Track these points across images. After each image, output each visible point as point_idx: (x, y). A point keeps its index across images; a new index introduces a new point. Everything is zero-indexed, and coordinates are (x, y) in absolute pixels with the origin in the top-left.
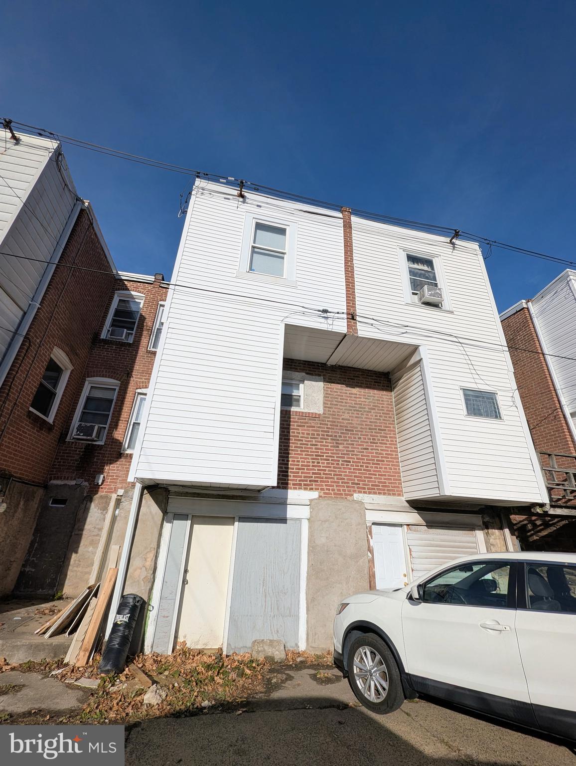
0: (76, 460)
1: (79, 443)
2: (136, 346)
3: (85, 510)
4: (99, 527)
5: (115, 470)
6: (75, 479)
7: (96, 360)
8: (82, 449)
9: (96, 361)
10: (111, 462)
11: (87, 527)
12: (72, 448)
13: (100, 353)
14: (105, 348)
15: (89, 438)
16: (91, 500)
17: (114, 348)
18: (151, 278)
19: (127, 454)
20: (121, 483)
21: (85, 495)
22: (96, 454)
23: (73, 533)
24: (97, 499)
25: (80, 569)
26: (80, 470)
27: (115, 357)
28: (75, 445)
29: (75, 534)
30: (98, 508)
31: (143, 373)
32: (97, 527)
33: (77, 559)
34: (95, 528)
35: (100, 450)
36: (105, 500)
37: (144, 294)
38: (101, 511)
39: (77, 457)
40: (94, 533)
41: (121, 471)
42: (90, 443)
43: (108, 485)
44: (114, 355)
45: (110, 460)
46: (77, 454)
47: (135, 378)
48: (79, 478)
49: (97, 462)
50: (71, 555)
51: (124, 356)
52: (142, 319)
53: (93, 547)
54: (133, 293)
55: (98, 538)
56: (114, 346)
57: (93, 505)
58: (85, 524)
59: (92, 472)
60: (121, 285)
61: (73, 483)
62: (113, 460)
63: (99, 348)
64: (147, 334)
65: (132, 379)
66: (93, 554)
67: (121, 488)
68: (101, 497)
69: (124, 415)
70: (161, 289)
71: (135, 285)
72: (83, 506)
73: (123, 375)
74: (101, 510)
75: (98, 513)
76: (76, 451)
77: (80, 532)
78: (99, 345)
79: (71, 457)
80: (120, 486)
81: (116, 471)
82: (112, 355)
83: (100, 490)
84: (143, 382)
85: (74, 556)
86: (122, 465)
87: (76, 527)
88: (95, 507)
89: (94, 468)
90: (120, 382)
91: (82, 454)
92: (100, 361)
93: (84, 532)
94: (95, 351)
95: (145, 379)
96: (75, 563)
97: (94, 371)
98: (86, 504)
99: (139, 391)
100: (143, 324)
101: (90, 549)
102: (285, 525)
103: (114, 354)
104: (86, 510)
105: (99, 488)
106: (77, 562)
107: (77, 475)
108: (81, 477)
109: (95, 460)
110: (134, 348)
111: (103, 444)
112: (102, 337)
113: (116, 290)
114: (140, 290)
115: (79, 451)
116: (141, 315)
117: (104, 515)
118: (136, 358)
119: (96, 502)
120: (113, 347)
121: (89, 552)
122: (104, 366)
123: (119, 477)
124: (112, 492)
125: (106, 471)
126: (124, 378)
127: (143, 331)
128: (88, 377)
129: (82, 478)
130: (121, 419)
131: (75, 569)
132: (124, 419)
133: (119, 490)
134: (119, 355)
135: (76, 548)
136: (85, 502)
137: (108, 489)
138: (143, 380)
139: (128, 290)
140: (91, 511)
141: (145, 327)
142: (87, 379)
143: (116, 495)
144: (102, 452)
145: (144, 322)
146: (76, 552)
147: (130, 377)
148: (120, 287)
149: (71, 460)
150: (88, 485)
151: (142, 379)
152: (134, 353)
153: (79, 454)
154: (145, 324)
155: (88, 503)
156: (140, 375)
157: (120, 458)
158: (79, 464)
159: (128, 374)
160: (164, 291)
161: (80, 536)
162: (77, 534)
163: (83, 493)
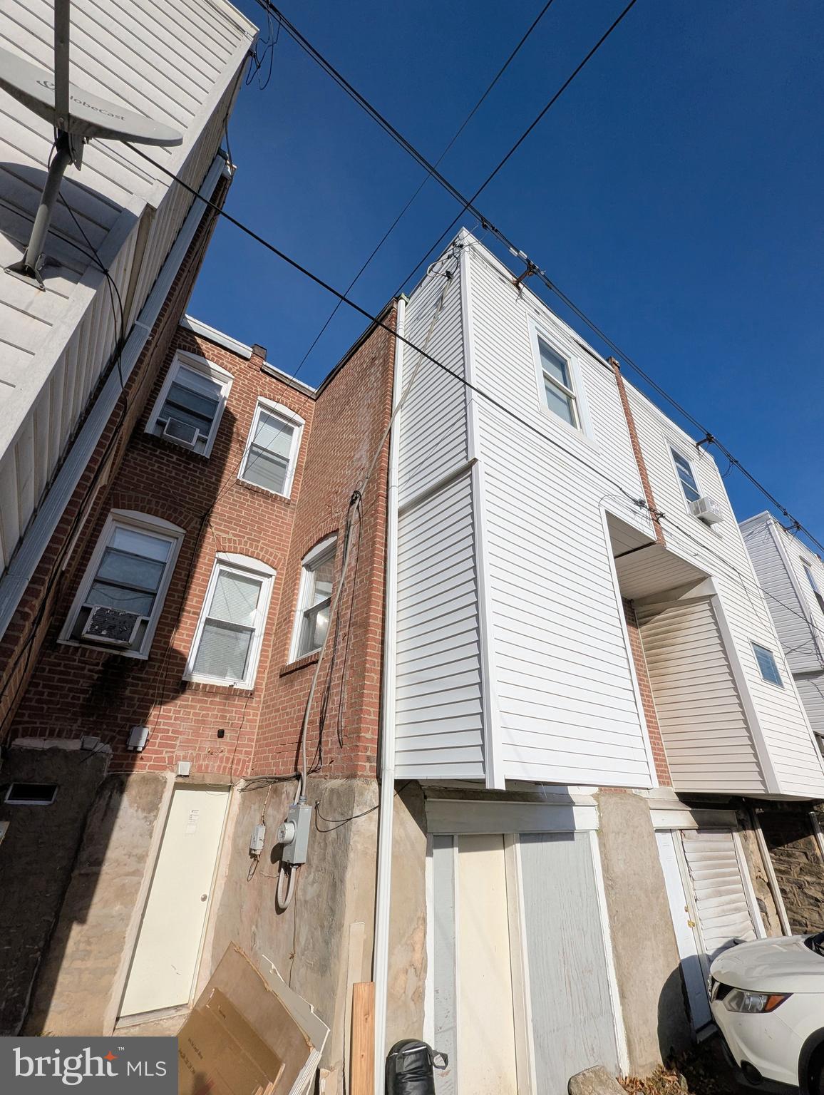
0: (83, 691)
1: (92, 651)
2: (218, 466)
3: (105, 814)
4: (139, 851)
5: (170, 718)
6: (77, 737)
7: (136, 474)
8: (97, 664)
9: (136, 478)
10: (164, 699)
11: (112, 854)
12: (75, 660)
13: (145, 462)
14: (156, 456)
15: (120, 642)
16: (121, 787)
17: (174, 460)
18: (246, 351)
19: (198, 685)
20: (183, 747)
21: (105, 775)
22: (130, 680)
23: (76, 872)
24: (134, 784)
25: (90, 964)
26: (93, 715)
27: (175, 478)
28: (83, 655)
29: (80, 874)
30: (138, 807)
31: (231, 523)
32: (135, 852)
33: (83, 939)
34: (130, 855)
35: (141, 670)
36: (154, 786)
37: (233, 374)
38: (145, 814)
39: (84, 684)
40: (127, 869)
41: (183, 720)
42: (116, 652)
43: (156, 752)
44: (173, 474)
45: (162, 696)
46: (83, 676)
47: (216, 529)
48: (87, 734)
49: (132, 699)
50: (69, 929)
51: (195, 481)
52: (229, 418)
53: (122, 904)
54: (212, 364)
55: (135, 879)
56: (175, 457)
57: (126, 800)
58: (106, 847)
59: (119, 721)
60: (188, 340)
61: (74, 745)
62: (168, 697)
63: (143, 451)
64: (237, 449)
65: (209, 530)
66: (123, 919)
67: (185, 759)
68: (145, 780)
69: (191, 602)
70: (263, 374)
71: (217, 350)
72: (103, 803)
73: (192, 520)
74: (144, 810)
75: (138, 819)
76: (83, 669)
77: (94, 869)
78: (143, 446)
79: (71, 682)
80: (182, 754)
81: (172, 721)
82: (171, 472)
83: (139, 762)
84: (230, 540)
85: (76, 930)
86: (186, 707)
87: (84, 856)
88: (131, 806)
89: (125, 712)
90: (185, 532)
91: (96, 676)
92: (144, 480)
93: (106, 869)
94: (135, 455)
95: (234, 535)
96: (77, 949)
97: (130, 497)
98: (110, 797)
99: (221, 556)
100: (232, 430)
101: (117, 908)
102: (572, 842)
103: (174, 471)
104: (110, 813)
105: (134, 759)
106: (82, 946)
107: (83, 725)
108: (91, 732)
109: (127, 693)
110: (214, 469)
111: (146, 658)
112: (147, 431)
113: (180, 349)
114: (226, 363)
115: (90, 670)
116: (227, 411)
117: (151, 822)
118: (217, 490)
119: (134, 793)
120: (172, 457)
121: (113, 917)
122: (153, 491)
123: (180, 733)
124: (164, 768)
125: (151, 718)
126: (193, 524)
127: (230, 441)
128: (117, 506)
129: (96, 735)
130: (187, 608)
131: (78, 964)
132: (192, 610)
133: (180, 763)
134: (184, 477)
135: (81, 909)
136: (107, 793)
137: (156, 760)
138: (230, 536)
139: (203, 355)
140: (121, 813)
141: (235, 436)
142: (112, 510)
143: (174, 775)
144: (143, 676)
145: (233, 426)
146: (83, 921)
147: (206, 526)
148: (187, 345)
149: (70, 690)
150: (111, 751)
151: (228, 533)
152: (213, 480)
153: (90, 678)
154: (235, 430)
155: (115, 795)
156: (225, 526)
157: (183, 691)
158: (88, 700)
159: (203, 518)
160: (267, 380)
161: (92, 879)
162: (87, 875)
163: (101, 771)
